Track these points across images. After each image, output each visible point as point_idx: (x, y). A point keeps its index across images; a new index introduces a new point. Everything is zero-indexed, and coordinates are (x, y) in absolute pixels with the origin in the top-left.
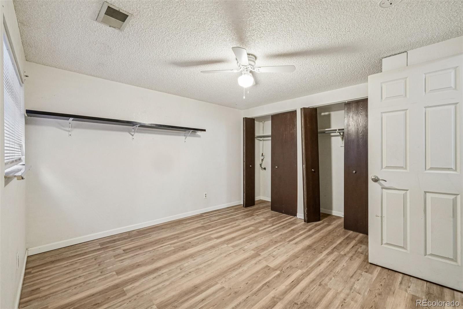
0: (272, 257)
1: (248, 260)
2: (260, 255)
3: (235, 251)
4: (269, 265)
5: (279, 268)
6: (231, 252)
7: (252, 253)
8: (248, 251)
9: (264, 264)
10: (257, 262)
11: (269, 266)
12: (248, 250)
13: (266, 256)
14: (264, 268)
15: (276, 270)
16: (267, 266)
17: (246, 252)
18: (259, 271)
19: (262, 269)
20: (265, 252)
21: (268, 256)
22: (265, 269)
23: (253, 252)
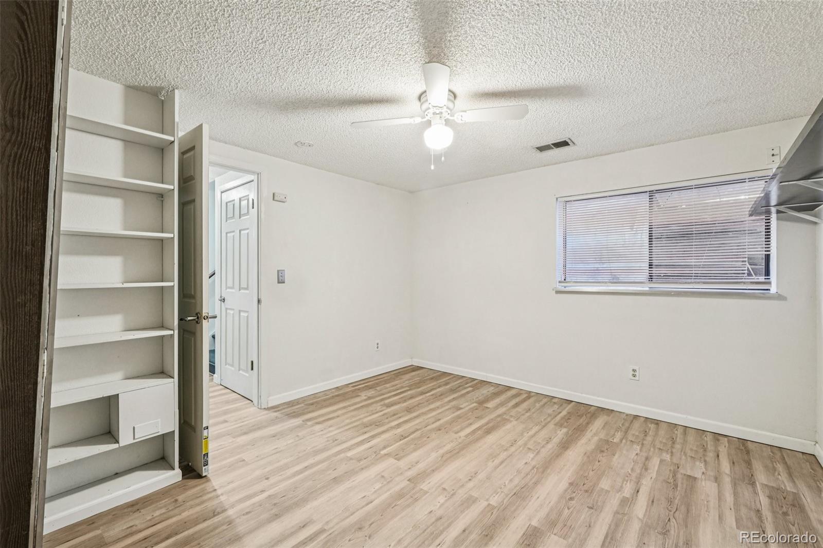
0: (385, 476)
1: (432, 468)
2: (408, 480)
3: (463, 486)
4: (396, 461)
5: (381, 458)
6: (471, 484)
7: (424, 484)
8: (434, 489)
9: (402, 463)
10: (415, 466)
11: (395, 459)
12: (436, 490)
13: (397, 479)
14: (404, 456)
15: (385, 455)
16: (398, 459)
17: (439, 486)
18: (412, 452)
19: (408, 454)
20: (397, 488)
21: (394, 479)
22: (402, 455)
23: (424, 486)
